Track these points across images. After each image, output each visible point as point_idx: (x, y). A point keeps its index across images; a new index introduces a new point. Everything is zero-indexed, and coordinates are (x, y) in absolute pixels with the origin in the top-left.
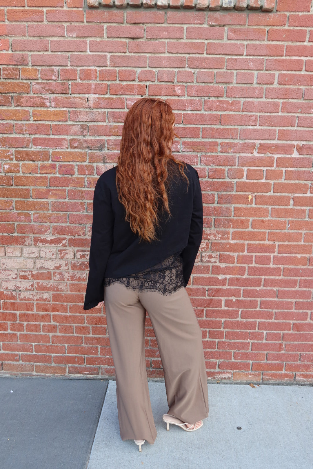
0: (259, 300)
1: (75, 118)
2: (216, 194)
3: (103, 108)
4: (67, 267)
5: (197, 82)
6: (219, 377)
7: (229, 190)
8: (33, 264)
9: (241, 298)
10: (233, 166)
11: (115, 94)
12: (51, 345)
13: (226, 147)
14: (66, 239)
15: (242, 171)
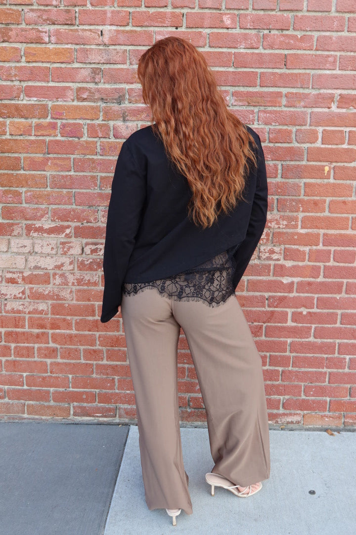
0: (339, 312)
1: (83, 59)
2: (280, 165)
3: (122, 45)
4: (72, 266)
5: (253, 9)
6: (283, 420)
7: (298, 159)
8: (24, 262)
9: (315, 310)
10: (303, 125)
11: (140, 25)
12: (49, 377)
13: (293, 100)
14: (71, 227)
15: (315, 133)
